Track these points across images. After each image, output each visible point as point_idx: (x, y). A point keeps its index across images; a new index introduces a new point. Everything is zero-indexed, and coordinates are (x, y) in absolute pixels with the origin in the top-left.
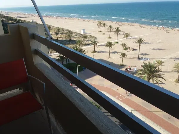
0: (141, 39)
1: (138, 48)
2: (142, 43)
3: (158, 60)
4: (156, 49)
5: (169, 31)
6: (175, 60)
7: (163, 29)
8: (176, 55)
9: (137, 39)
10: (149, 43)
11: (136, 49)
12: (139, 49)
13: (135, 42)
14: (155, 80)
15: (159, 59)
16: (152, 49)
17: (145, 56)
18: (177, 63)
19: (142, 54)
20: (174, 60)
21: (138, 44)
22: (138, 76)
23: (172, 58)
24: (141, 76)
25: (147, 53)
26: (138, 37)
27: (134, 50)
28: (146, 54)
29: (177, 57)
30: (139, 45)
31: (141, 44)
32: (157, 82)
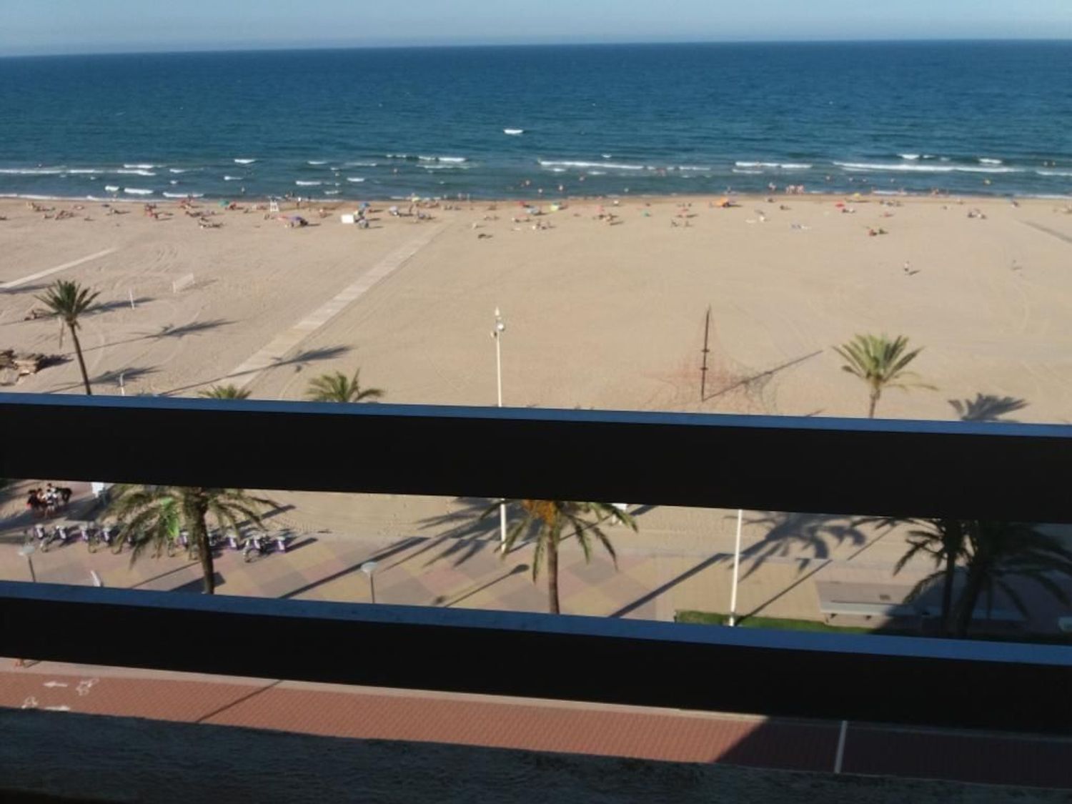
0: (69, 290)
1: (68, 349)
2: (81, 309)
3: (212, 391)
4: (180, 332)
5: (216, 220)
6: (299, 369)
7: (183, 212)
8: (295, 342)
9: (43, 293)
10: (126, 304)
11: (58, 352)
12: (73, 349)
13: (38, 316)
14: (235, 506)
15: (216, 384)
16: (159, 336)
17: (131, 384)
18: (315, 382)
19: (110, 378)
20: (293, 367)
21: (60, 322)
22: (129, 519)
23: (280, 363)
24: (143, 509)
25: (137, 366)
26: (49, 282)
27: (44, 363)
28: (131, 374)
29: (306, 349)
30: (68, 329)
31: (81, 320)
32: (250, 513)
